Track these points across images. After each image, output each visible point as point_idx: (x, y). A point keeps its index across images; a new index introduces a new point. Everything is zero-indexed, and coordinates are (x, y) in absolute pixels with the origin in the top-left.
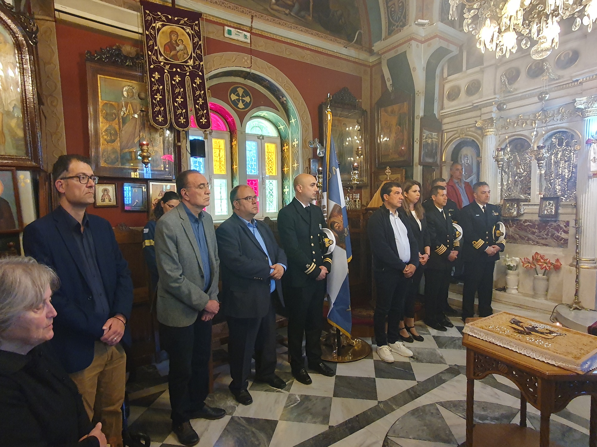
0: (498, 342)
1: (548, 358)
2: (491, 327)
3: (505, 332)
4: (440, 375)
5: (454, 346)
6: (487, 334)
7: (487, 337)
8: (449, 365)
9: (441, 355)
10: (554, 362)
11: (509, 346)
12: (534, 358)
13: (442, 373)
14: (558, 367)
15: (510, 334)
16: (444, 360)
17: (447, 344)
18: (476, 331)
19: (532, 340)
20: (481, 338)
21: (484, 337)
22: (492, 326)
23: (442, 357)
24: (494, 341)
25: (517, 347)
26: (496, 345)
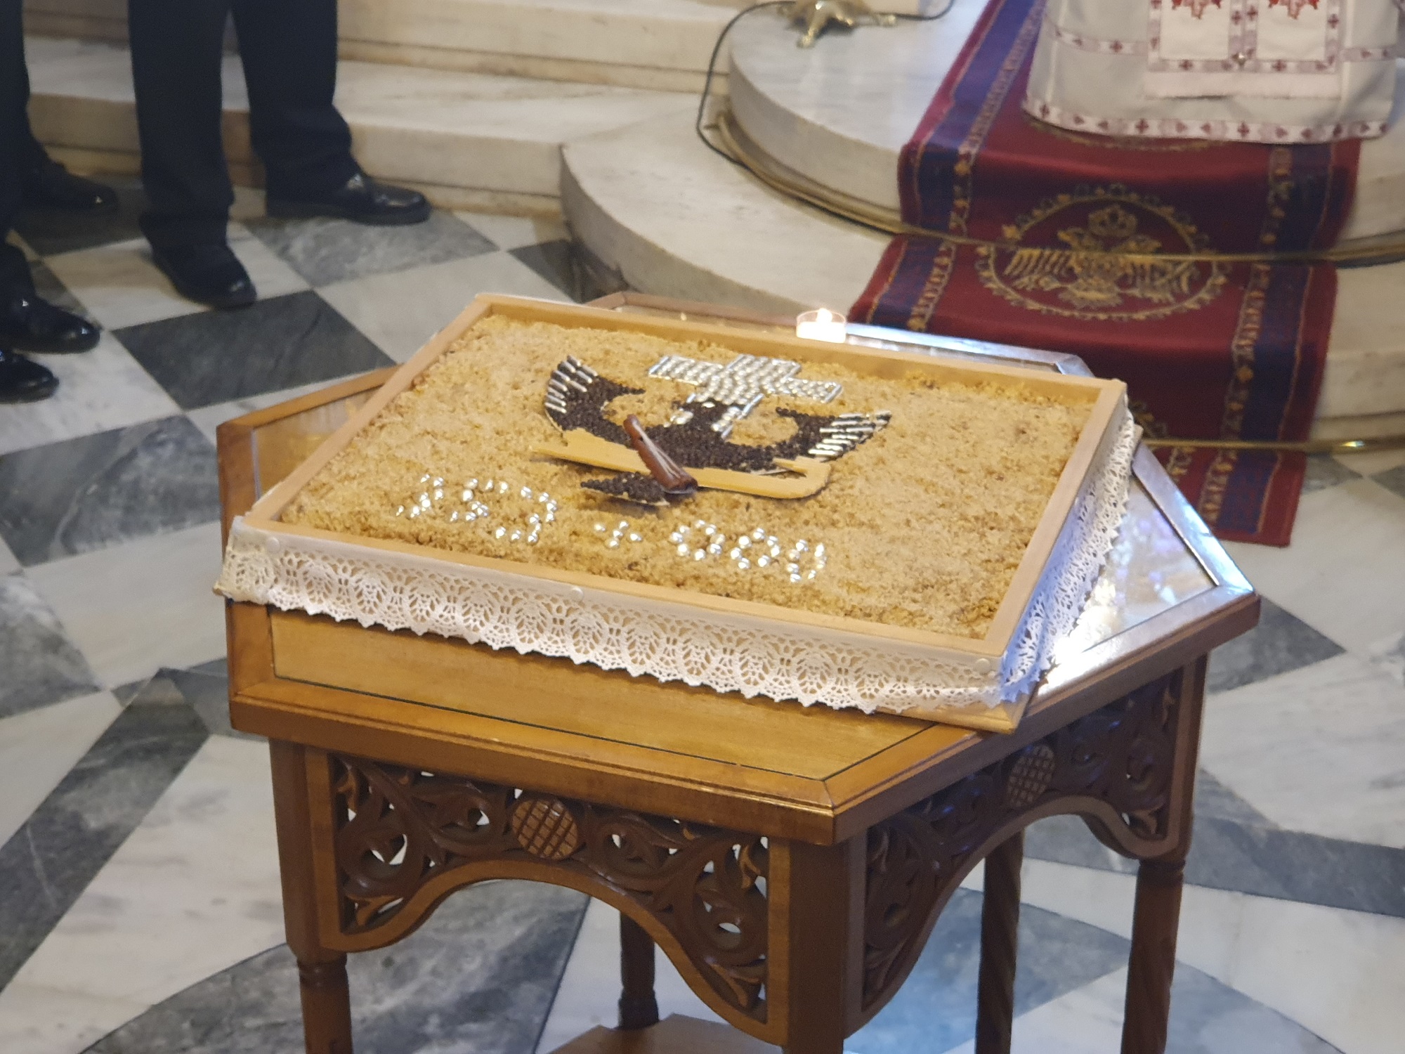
0: (494, 619)
1: (814, 669)
2: (426, 503)
3: (527, 527)
4: (71, 800)
5: (128, 510)
6: (404, 577)
7: (407, 602)
8: (121, 692)
9: (45, 619)
10: (853, 688)
11: (568, 638)
12: (736, 695)
13: (77, 778)
14: (881, 716)
15: (561, 536)
16: (75, 658)
17: (74, 509)
18: (318, 567)
19: (705, 543)
20: (367, 621)
21: (386, 600)
22: (431, 489)
23: (54, 643)
24: (459, 618)
25: (624, 635)
26: (482, 646)
